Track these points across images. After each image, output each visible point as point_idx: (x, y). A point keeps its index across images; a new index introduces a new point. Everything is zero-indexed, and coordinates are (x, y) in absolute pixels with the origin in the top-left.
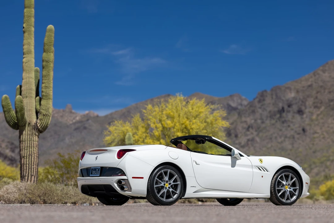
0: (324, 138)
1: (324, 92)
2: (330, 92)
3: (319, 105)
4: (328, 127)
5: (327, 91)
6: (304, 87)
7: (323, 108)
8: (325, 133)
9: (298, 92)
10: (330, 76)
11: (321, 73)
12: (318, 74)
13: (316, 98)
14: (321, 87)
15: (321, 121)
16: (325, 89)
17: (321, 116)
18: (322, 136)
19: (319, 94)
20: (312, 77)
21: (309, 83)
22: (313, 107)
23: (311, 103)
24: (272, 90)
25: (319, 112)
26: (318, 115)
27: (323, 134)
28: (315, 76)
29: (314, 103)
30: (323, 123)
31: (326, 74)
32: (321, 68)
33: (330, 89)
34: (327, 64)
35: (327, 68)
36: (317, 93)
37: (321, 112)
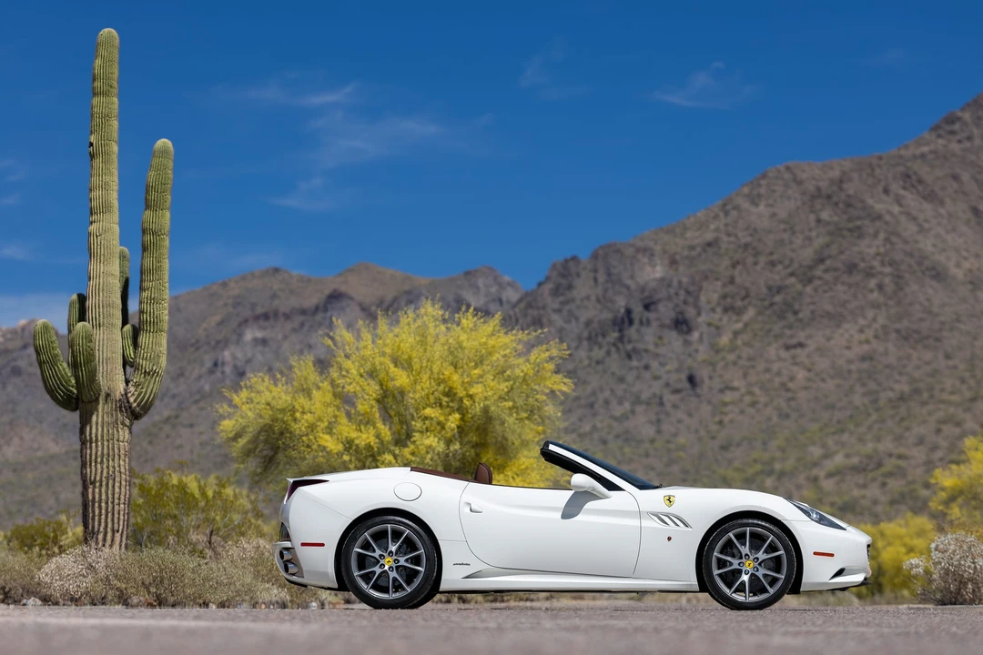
0: (753, 404)
1: (756, 263)
2: (773, 264)
3: (739, 303)
4: (767, 370)
5: (762, 260)
6: (692, 248)
7: (751, 313)
8: (757, 390)
9: (673, 262)
10: (773, 215)
11: (746, 205)
12: (737, 208)
13: (732, 281)
14: (746, 246)
15: (746, 352)
16: (756, 254)
17: (746, 337)
18: (748, 399)
19: (739, 268)
20: (716, 217)
21: (709, 236)
22: (719, 310)
23: (715, 297)
24: (595, 256)
25: (739, 326)
26: (736, 334)
27: (750, 393)
28: (727, 214)
29: (724, 297)
30: (750, 359)
31: (762, 208)
32: (746, 190)
33: (771, 254)
34: (764, 176)
35: (762, 191)
36: (734, 266)
37: (746, 325)
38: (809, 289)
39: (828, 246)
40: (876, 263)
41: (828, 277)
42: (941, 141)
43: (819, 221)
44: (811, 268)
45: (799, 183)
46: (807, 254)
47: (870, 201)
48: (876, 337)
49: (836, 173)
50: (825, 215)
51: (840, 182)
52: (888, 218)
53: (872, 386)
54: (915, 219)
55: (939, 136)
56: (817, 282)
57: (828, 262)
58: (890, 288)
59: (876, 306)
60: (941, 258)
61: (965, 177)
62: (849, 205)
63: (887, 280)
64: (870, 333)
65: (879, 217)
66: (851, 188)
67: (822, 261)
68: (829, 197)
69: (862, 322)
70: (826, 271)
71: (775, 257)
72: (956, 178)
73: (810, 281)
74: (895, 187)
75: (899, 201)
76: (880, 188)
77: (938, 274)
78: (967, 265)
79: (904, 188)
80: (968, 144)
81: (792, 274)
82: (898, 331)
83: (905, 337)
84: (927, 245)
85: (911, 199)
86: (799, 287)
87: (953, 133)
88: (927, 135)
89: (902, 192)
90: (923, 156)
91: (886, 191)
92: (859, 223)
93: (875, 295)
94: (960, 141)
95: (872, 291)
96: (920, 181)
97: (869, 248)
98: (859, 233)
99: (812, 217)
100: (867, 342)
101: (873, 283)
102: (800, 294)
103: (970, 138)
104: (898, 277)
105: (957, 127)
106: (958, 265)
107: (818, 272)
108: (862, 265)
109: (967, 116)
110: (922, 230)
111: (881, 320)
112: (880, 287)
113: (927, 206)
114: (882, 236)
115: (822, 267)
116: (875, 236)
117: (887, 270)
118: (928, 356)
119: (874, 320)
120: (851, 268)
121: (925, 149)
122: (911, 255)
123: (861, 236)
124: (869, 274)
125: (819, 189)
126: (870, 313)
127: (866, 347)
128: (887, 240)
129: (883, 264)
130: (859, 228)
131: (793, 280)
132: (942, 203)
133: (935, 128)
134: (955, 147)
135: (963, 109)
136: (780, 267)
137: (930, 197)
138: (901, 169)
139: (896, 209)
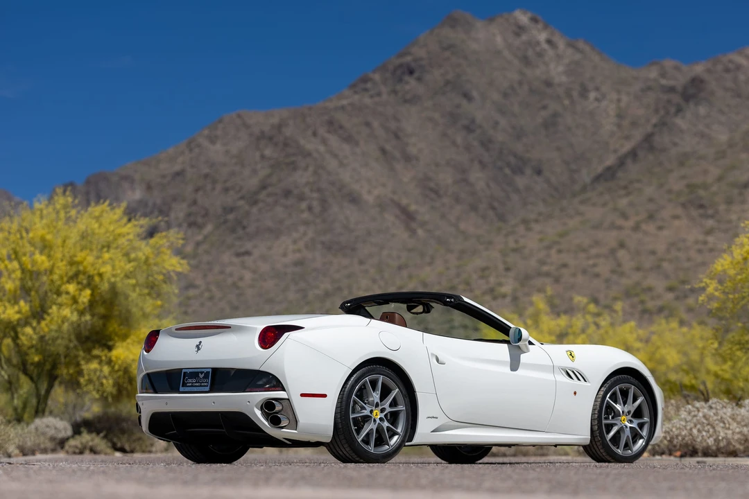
0: (211, 298)
1: (214, 189)
2: (226, 190)
3: (200, 220)
4: (222, 272)
5: (219, 187)
6: (164, 176)
7: (209, 228)
8: (213, 288)
9: (149, 187)
10: (227, 152)
11: (205, 143)
12: (199, 146)
13: (195, 202)
14: (206, 176)
15: (205, 258)
16: (214, 182)
17: (205, 247)
18: (207, 295)
19: (200, 193)
20: (182, 153)
21: (177, 168)
22: (185, 225)
23: (181, 215)
24: (88, 182)
25: (200, 238)
26: (198, 244)
27: (209, 290)
28: (191, 150)
29: (189, 215)
30: (209, 263)
31: (218, 146)
32: (206, 132)
33: (225, 182)
34: (220, 121)
35: (219, 133)
36: (197, 190)
37: (206, 237)
38: (255, 210)
39: (269, 176)
40: (307, 190)
41: (270, 200)
42: (356, 97)
43: (263, 157)
44: (256, 193)
45: (247, 126)
46: (254, 182)
47: (302, 142)
48: (307, 247)
49: (275, 120)
50: (268, 152)
51: (279, 127)
52: (315, 155)
53: (302, 285)
54: (335, 156)
55: (356, 92)
56: (261, 205)
57: (270, 190)
58: (317, 209)
59: (306, 223)
60: (356, 187)
61: (376, 124)
62: (286, 145)
63: (315, 204)
64: (301, 244)
65: (309, 154)
66: (288, 132)
67: (264, 187)
68: (271, 138)
69: (295, 235)
70: (269, 195)
71: (229, 184)
72: (368, 124)
73: (255, 202)
74: (322, 131)
75: (324, 142)
76: (310, 132)
77: (354, 199)
78: (376, 192)
79: (329, 132)
80: (377, 99)
81: (242, 198)
82: (323, 243)
83: (328, 247)
84: (346, 176)
85: (334, 141)
86: (247, 207)
87: (366, 90)
88: (347, 92)
89: (327, 135)
90: (343, 108)
91: (315, 134)
92: (293, 159)
93: (306, 215)
94: (372, 97)
95: (302, 211)
96: (341, 127)
97: (301, 178)
98: (293, 166)
99: (258, 154)
100: (299, 251)
101: (304, 205)
102: (248, 214)
103: (379, 94)
104: (323, 202)
105: (369, 85)
106: (369, 192)
107: (262, 196)
108: (296, 192)
109: (377, 77)
110: (342, 164)
111: (310, 234)
112: (310, 208)
113: (346, 147)
114: (311, 169)
115: (264, 193)
116: (306, 169)
117: (315, 195)
118: (345, 262)
119: (305, 234)
120: (287, 193)
121: (345, 102)
122: (333, 184)
123: (295, 169)
124: (301, 198)
125: (262, 132)
126: (302, 229)
127: (298, 256)
128: (315, 173)
129: (312, 191)
130: (293, 163)
131: (241, 203)
132: (357, 144)
133: (353, 86)
134: (367, 101)
135: (374, 72)
136: (231, 193)
137: (349, 139)
138: (326, 118)
139: (322, 148)
